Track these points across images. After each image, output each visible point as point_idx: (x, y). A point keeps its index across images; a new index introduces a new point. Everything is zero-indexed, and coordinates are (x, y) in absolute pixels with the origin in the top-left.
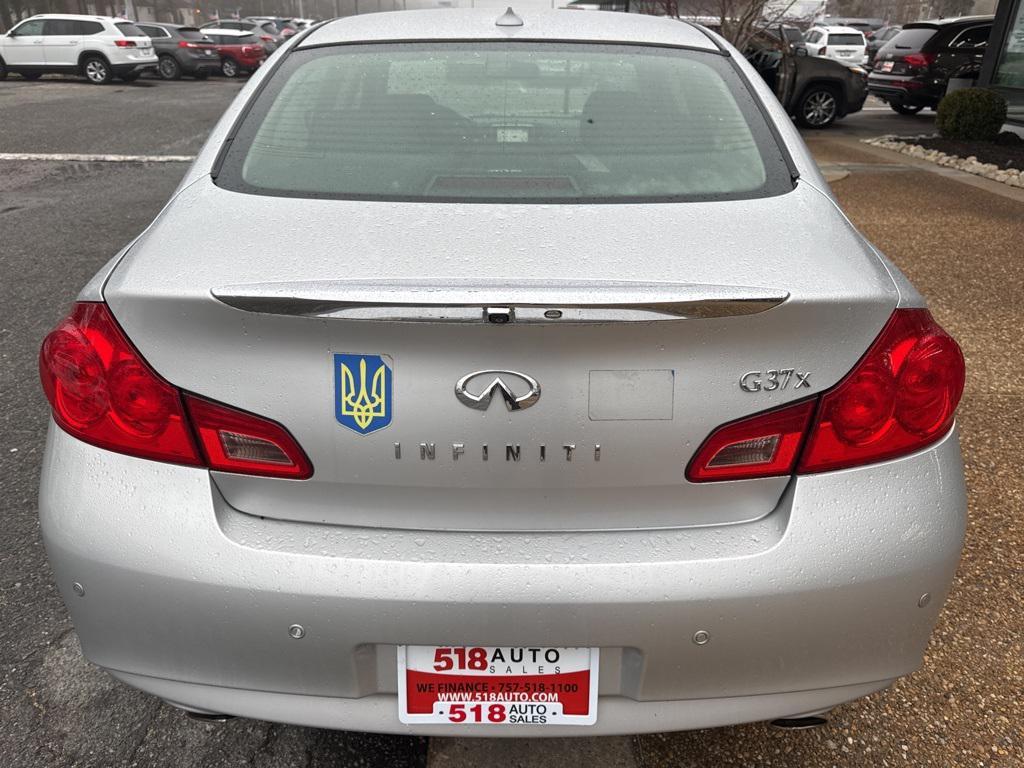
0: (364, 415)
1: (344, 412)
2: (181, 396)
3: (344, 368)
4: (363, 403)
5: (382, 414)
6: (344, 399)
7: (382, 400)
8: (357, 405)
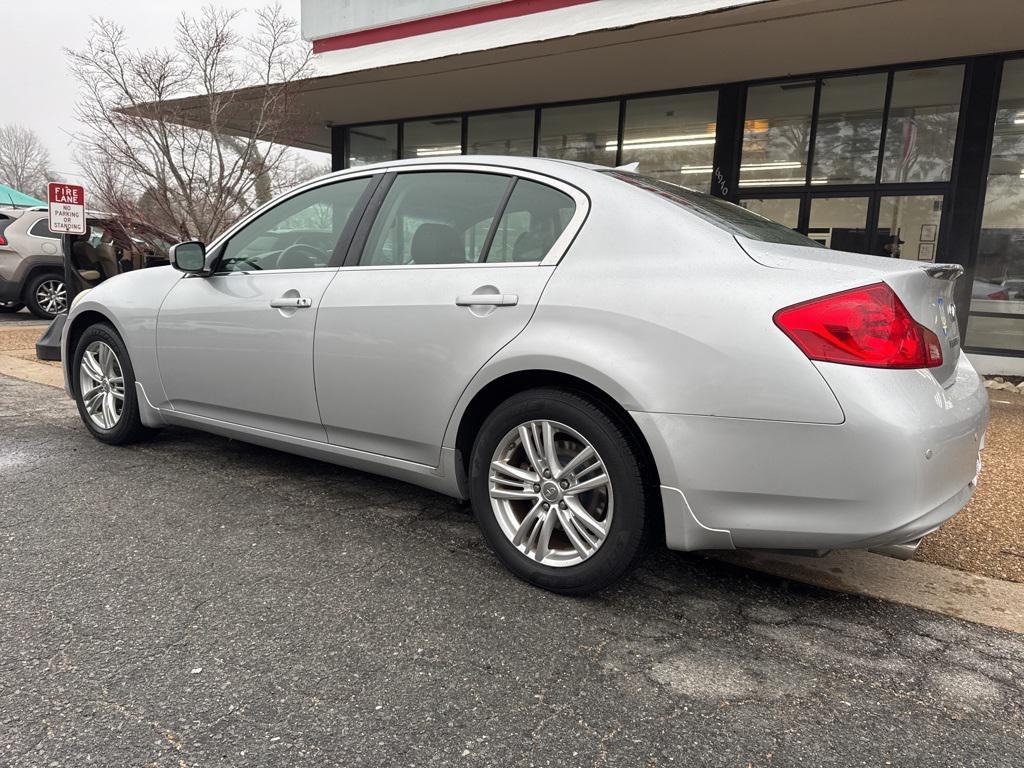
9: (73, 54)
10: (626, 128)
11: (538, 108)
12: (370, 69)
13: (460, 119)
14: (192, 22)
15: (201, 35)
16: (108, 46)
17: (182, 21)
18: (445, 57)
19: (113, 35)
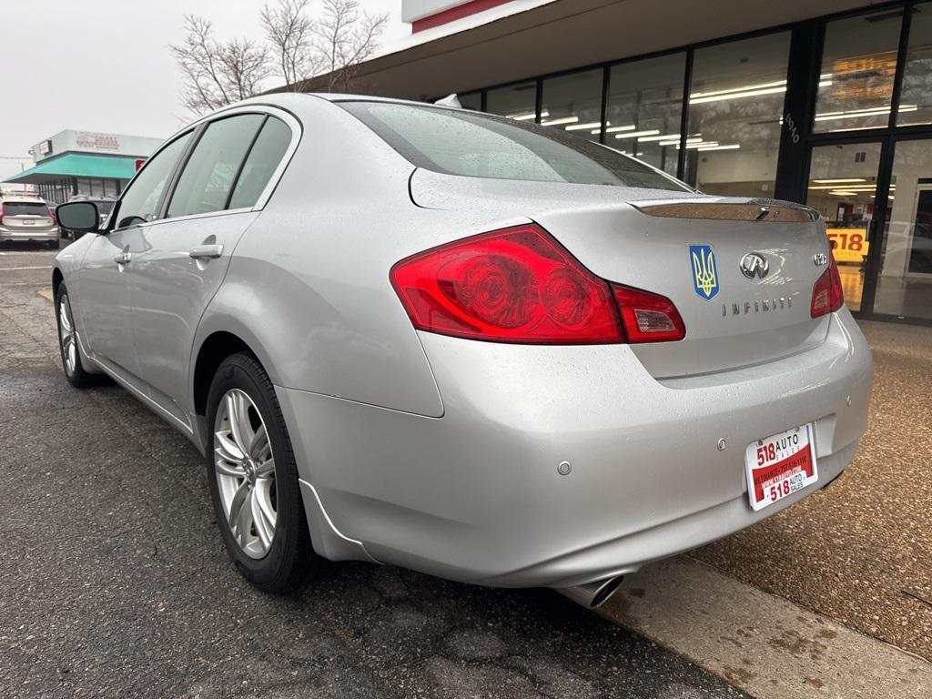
0: (707, 287)
1: (699, 286)
2: (609, 286)
3: (695, 255)
4: (706, 279)
5: (715, 285)
6: (698, 276)
7: (713, 276)
8: (703, 280)
9: (175, 49)
10: (695, 79)
11: (606, 66)
12: (433, 41)
13: (535, 83)
14: (273, 13)
15: (279, 22)
16: (197, 39)
17: (265, 12)
18: (494, 21)
19: (201, 29)
